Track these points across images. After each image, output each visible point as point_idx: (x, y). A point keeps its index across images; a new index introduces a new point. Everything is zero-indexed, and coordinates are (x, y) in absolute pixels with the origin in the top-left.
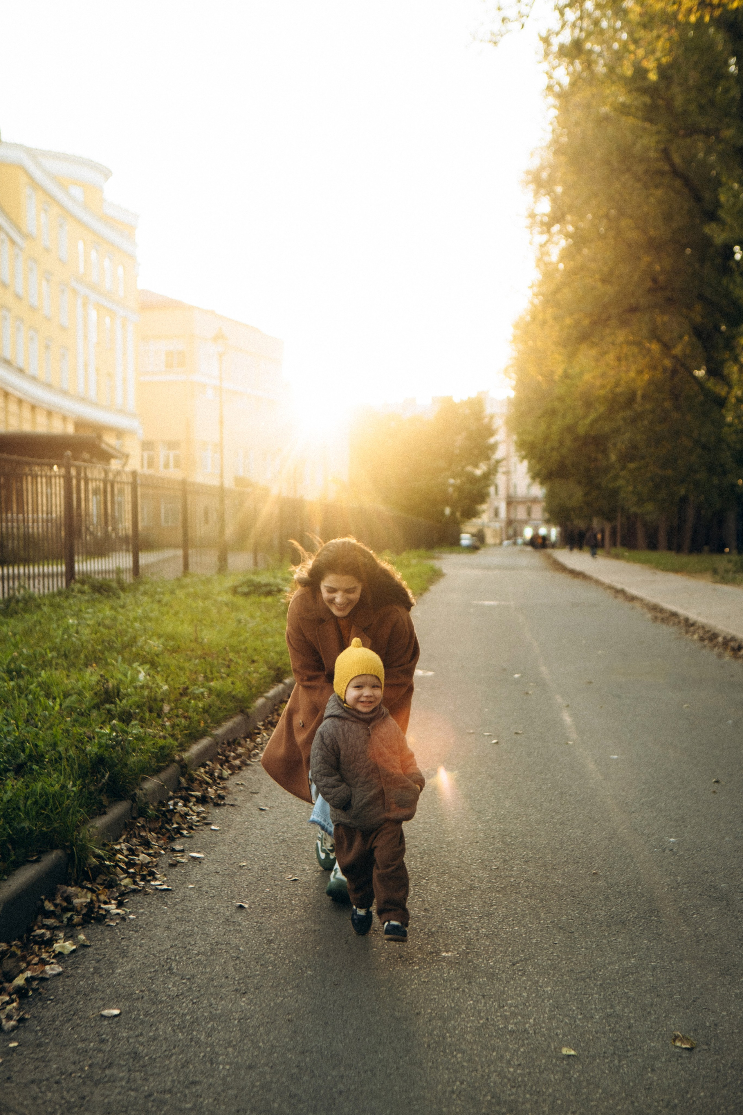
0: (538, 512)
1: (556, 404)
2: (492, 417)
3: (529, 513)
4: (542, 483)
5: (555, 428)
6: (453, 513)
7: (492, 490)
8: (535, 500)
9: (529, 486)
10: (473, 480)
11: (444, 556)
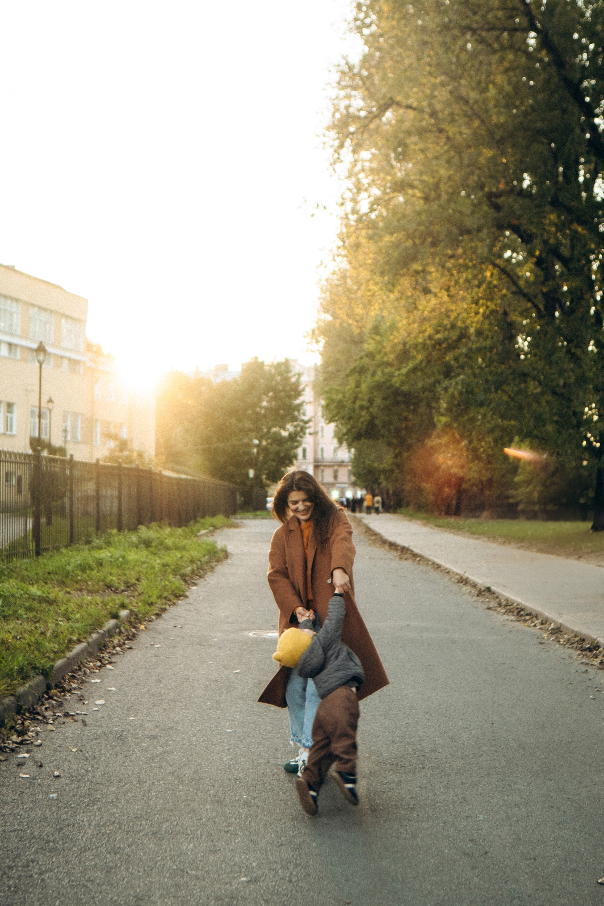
0: (344, 475)
1: (366, 360)
2: (300, 375)
3: (336, 477)
4: (350, 446)
5: (364, 387)
6: (257, 477)
7: (299, 451)
8: (341, 464)
9: (335, 450)
10: (279, 440)
11: (246, 522)
